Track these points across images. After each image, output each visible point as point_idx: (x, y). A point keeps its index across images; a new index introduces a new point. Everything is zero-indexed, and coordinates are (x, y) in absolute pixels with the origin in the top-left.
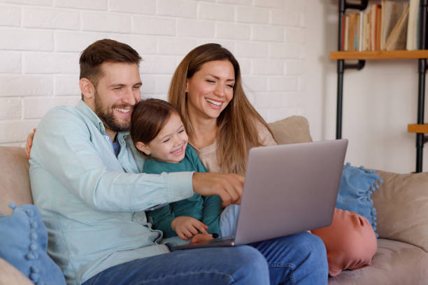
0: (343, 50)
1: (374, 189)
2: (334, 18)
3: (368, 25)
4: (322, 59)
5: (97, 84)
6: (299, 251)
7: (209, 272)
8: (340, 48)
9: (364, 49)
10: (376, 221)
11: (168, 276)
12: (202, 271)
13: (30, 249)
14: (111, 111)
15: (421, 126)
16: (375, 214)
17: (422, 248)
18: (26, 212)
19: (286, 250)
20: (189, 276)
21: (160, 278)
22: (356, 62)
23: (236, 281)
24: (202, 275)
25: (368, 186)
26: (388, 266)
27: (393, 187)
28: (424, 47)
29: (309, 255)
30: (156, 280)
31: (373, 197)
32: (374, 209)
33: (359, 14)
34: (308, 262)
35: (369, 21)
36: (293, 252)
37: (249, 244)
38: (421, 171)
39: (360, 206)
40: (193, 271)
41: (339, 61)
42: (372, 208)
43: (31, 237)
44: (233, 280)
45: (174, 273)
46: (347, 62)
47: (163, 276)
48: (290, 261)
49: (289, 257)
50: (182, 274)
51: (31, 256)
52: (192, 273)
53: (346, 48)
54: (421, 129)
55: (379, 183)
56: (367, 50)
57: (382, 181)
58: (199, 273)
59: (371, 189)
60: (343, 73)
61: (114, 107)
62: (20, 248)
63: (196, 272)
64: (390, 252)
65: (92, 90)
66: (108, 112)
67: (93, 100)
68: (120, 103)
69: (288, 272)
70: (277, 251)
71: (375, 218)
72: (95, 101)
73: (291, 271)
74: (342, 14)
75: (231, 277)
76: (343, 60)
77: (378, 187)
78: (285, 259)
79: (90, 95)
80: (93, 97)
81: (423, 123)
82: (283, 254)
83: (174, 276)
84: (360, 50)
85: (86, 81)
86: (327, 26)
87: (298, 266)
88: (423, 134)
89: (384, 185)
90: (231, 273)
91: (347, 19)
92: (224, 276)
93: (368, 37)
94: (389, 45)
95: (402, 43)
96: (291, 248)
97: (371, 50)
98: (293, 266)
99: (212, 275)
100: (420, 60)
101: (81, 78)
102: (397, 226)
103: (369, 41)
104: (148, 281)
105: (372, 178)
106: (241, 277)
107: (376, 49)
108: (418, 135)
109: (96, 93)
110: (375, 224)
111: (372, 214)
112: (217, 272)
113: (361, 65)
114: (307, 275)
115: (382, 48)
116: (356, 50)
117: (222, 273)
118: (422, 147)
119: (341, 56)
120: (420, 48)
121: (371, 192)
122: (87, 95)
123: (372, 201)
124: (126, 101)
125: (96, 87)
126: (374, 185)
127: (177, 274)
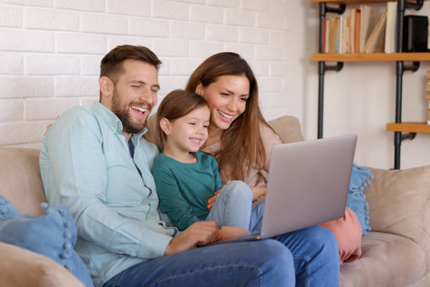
0: (324, 52)
1: (366, 185)
2: (314, 22)
3: (348, 30)
4: (303, 61)
5: (117, 81)
6: (314, 244)
7: (237, 265)
8: (321, 49)
9: (345, 51)
10: (369, 215)
11: (196, 271)
12: (230, 265)
13: (64, 247)
14: (127, 108)
15: (398, 125)
16: (368, 208)
17: (412, 239)
18: (60, 212)
19: (302, 243)
20: (218, 269)
21: (188, 273)
22: (335, 64)
23: (264, 273)
24: (231, 268)
25: (360, 182)
26: (384, 256)
27: (383, 183)
28: (401, 50)
29: (323, 248)
30: (184, 275)
31: (365, 192)
32: (367, 204)
33: (339, 18)
34: (322, 253)
35: (348, 25)
36: (308, 245)
37: (274, 238)
38: (399, 168)
39: (355, 201)
40: (222, 265)
41: (320, 63)
42: (365, 203)
43: (65, 236)
44: (262, 272)
45: (203, 268)
46: (328, 64)
47: (191, 271)
48: (305, 254)
49: (304, 250)
50: (210, 269)
51: (66, 255)
52: (220, 267)
53: (327, 50)
54: (399, 128)
55: (370, 179)
56: (347, 52)
57: (373, 177)
58: (228, 266)
59: (363, 185)
60: (323, 74)
61: (131, 104)
62: (55, 248)
63: (225, 266)
64: (384, 244)
65: (111, 89)
66: (125, 109)
67: (111, 98)
68: (137, 100)
69: (303, 264)
70: (293, 244)
71: (368, 212)
72: (113, 99)
73: (306, 264)
74: (323, 17)
75: (260, 269)
76: (324, 62)
77: (369, 183)
78: (301, 252)
79: (108, 93)
80: (112, 95)
81: (400, 122)
82: (298, 247)
83: (202, 271)
84: (340, 52)
85: (106, 80)
86: (307, 28)
87: (313, 258)
88: (400, 133)
89: (374, 181)
90: (260, 266)
91: (328, 22)
92: (252, 269)
93: (348, 40)
94: (368, 48)
95: (381, 47)
96: (306, 242)
97: (351, 53)
98: (308, 258)
99: (241, 268)
100: (398, 62)
101: (101, 76)
102: (389, 219)
103: (348, 44)
104: (175, 277)
105: (364, 174)
106: (269, 270)
107: (355, 52)
108: (396, 133)
109: (115, 91)
110: (368, 218)
111: (365, 209)
112: (245, 265)
113: (340, 66)
114: (321, 267)
115: (361, 50)
116: (337, 52)
117: (251, 266)
118: (400, 144)
119: (321, 57)
120: (398, 51)
121: (362, 188)
122: (106, 93)
123: (364, 196)
124: (144, 99)
125: (115, 85)
126: (366, 181)
127: (205, 269)
